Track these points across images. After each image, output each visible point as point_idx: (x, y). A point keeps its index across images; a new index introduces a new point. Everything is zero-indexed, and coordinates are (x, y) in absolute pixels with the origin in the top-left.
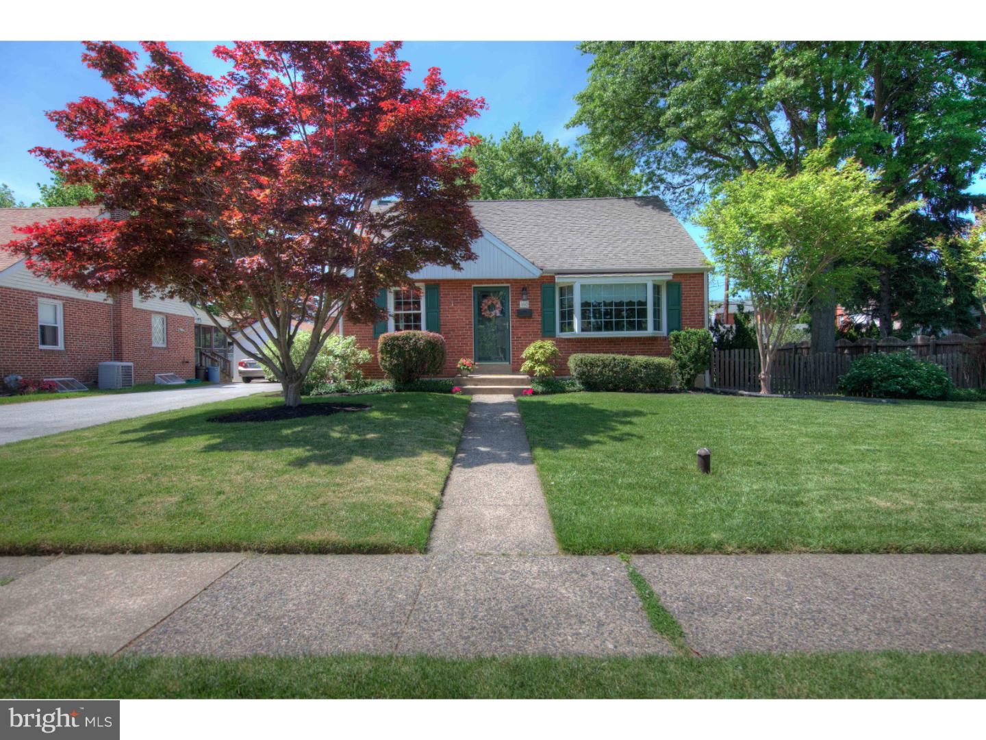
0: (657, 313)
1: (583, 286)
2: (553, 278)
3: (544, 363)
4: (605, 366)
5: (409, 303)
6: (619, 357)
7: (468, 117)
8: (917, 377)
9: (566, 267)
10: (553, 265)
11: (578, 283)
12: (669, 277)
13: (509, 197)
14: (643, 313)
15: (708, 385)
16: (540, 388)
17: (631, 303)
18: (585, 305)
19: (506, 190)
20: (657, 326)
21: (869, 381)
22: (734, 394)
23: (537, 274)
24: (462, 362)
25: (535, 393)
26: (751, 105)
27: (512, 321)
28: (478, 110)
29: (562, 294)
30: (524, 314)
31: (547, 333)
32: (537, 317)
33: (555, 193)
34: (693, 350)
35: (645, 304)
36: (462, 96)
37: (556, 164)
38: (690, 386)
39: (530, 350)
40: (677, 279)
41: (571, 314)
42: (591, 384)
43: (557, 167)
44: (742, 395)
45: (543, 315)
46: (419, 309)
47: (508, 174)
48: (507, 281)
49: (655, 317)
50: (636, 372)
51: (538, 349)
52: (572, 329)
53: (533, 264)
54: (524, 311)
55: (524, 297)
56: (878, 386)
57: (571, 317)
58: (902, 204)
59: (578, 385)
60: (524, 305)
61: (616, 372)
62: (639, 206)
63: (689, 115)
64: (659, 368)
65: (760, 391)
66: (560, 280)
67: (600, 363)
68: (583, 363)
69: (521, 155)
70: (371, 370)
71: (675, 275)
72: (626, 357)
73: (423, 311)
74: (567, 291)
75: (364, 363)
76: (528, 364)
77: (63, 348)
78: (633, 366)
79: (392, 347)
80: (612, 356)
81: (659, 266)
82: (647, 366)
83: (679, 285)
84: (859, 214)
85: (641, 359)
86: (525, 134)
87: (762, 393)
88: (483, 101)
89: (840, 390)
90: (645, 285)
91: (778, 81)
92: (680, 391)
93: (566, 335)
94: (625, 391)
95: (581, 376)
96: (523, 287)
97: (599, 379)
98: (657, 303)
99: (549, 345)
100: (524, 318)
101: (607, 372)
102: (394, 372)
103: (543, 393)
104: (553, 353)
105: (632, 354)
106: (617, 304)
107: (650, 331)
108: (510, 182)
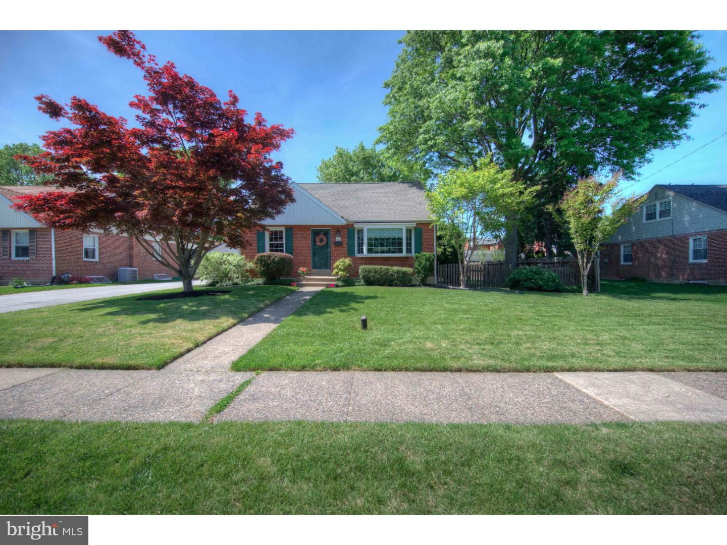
0: (409, 244)
1: (368, 230)
2: (353, 225)
3: (343, 270)
4: (376, 272)
5: (277, 238)
6: (384, 267)
7: (287, 139)
8: (542, 279)
9: (361, 219)
10: (353, 218)
11: (366, 227)
12: (414, 225)
13: (356, 181)
14: (400, 244)
15: (436, 283)
16: (340, 283)
17: (394, 239)
18: (369, 239)
19: (354, 178)
20: (409, 251)
21: (519, 281)
22: (445, 288)
23: (344, 223)
24: (301, 269)
25: (338, 286)
26: (459, 134)
27: (332, 248)
28: (291, 135)
29: (358, 234)
30: (338, 244)
31: (350, 254)
32: (345, 245)
33: (382, 179)
34: (423, 264)
35: (402, 239)
36: (280, 127)
37: (382, 164)
38: (424, 283)
39: (337, 263)
40: (420, 226)
41: (362, 243)
42: (369, 282)
43: (383, 166)
44: (449, 288)
45: (348, 244)
46: (282, 241)
47: (355, 169)
48: (329, 226)
49: (407, 245)
50: (392, 275)
51: (342, 262)
52: (362, 252)
53: (342, 217)
54: (339, 242)
55: (338, 235)
56: (522, 284)
57: (362, 246)
58: (530, 188)
59: (362, 282)
60: (338, 239)
61: (382, 276)
62: (410, 187)
63: (431, 139)
64: (404, 273)
65: (460, 286)
66: (357, 226)
67: (373, 271)
68: (365, 271)
69: (364, 159)
70: (253, 273)
71: (417, 224)
72: (388, 267)
73: (284, 242)
74: (360, 232)
75: (251, 270)
76: (336, 271)
77: (98, 260)
78: (391, 272)
79: (261, 261)
80: (380, 267)
81: (410, 219)
82: (398, 272)
83: (421, 230)
84: (501, 193)
85: (396, 268)
86: (366, 148)
87: (461, 287)
88: (293, 130)
89: (507, 286)
90: (402, 229)
91: (470, 122)
92: (419, 286)
93: (360, 255)
94: (388, 285)
95: (364, 277)
96: (338, 229)
97: (372, 279)
98: (409, 239)
99: (348, 261)
100: (338, 246)
101: (377, 276)
102: (263, 274)
103: (343, 286)
104: (349, 265)
105: (392, 266)
106: (387, 239)
107: (404, 254)
108: (357, 174)
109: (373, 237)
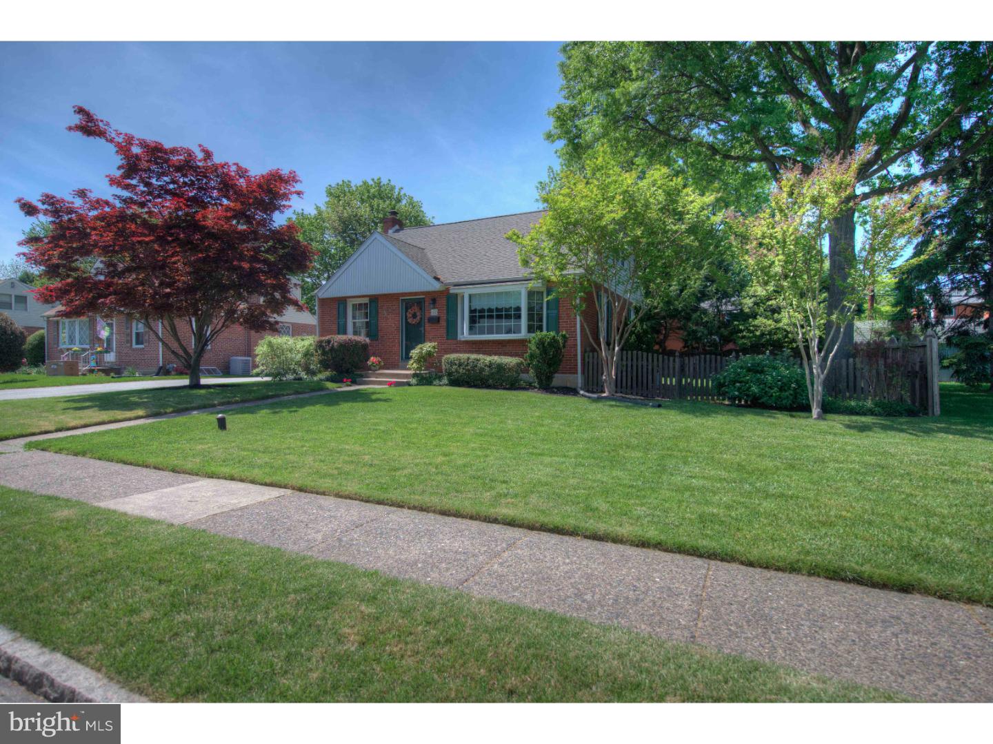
1: (470, 296)
4: (460, 365)
5: (361, 314)
6: (473, 356)
10: (455, 279)
11: (467, 292)
14: (518, 317)
17: (509, 309)
18: (473, 312)
20: (536, 329)
23: (438, 287)
24: (372, 360)
27: (426, 326)
30: (436, 320)
31: (451, 335)
32: (443, 323)
35: (520, 310)
39: (414, 350)
42: (453, 380)
45: (448, 321)
46: (367, 318)
48: (422, 293)
49: (530, 321)
50: (482, 370)
52: (463, 333)
53: (438, 279)
54: (435, 317)
55: (433, 306)
57: (464, 323)
59: (445, 380)
60: (434, 313)
61: (469, 370)
64: (500, 367)
65: (604, 391)
67: (457, 362)
68: (451, 362)
72: (479, 356)
73: (369, 319)
78: (480, 365)
82: (490, 365)
85: (488, 358)
87: (605, 394)
90: (519, 292)
96: (433, 298)
97: (456, 375)
98: (537, 309)
99: (428, 347)
100: (434, 322)
101: (462, 371)
105: (484, 354)
106: (498, 310)
107: (524, 334)
109: (486, 308)
